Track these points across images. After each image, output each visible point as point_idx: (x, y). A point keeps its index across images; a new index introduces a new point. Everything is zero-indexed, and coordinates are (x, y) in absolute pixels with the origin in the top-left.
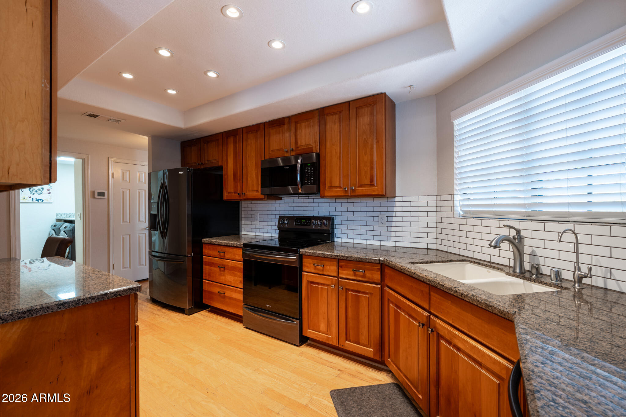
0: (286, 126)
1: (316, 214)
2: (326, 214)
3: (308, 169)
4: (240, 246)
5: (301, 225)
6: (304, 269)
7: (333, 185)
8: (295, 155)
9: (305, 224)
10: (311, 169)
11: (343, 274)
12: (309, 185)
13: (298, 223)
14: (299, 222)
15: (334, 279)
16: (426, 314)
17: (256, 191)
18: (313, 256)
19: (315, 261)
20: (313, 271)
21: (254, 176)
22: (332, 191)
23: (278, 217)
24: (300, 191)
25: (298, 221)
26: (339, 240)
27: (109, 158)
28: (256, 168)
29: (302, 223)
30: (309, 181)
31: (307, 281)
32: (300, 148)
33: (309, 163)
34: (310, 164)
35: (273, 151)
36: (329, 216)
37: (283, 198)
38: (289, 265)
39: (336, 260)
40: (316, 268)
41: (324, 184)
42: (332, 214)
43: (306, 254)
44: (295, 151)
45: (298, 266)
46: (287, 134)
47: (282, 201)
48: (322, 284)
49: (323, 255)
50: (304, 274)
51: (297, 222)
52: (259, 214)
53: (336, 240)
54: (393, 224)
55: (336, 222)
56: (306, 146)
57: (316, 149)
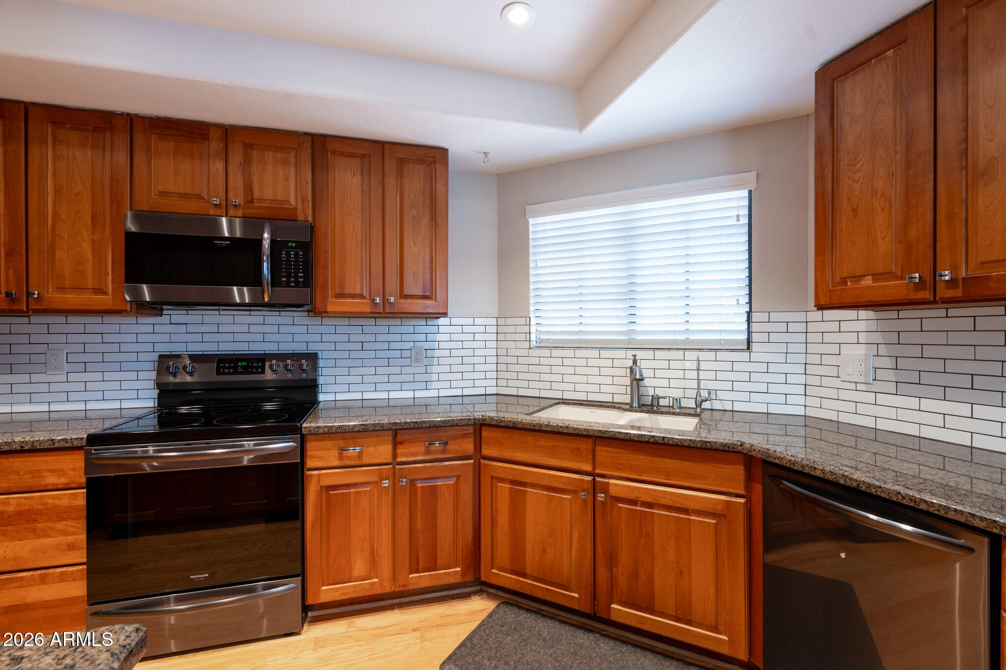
0: (215, 145)
1: (270, 348)
2: (300, 348)
3: (288, 254)
4: (68, 445)
5: (236, 372)
6: (310, 463)
7: (348, 291)
8: (244, 217)
9: (246, 370)
10: (297, 254)
11: (403, 455)
12: (292, 287)
13: (226, 371)
14: (229, 368)
15: (386, 469)
16: (589, 478)
17: (94, 289)
18: (338, 433)
19: (341, 443)
20: (336, 463)
21: (87, 248)
22: (344, 304)
23: (155, 357)
24: (266, 299)
25: (227, 365)
26: (331, 397)
28: (94, 227)
29: (240, 369)
30: (293, 279)
31: (319, 488)
32: (257, 205)
33: (292, 242)
34: (294, 245)
35: (162, 194)
36: (307, 352)
37: (164, 312)
38: (271, 463)
39: (391, 431)
40: (341, 457)
41: (325, 288)
42: (312, 348)
43: (321, 431)
44: (243, 208)
45: (299, 461)
46: (219, 165)
47: (165, 319)
48: (355, 485)
49: (363, 427)
50: (309, 475)
51: (224, 368)
52: (65, 351)
54: (436, 361)
55: (321, 363)
56: (277, 204)
57: (306, 213)
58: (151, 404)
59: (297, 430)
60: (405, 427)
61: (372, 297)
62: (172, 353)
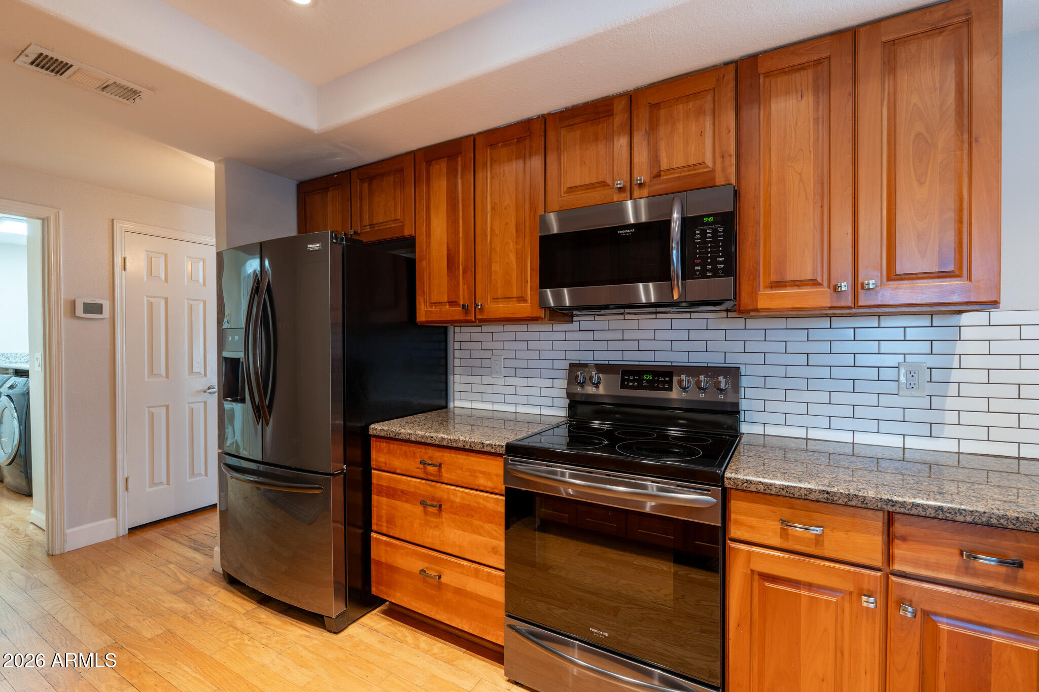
0: (619, 118)
1: (679, 359)
3: (704, 233)
4: (493, 451)
5: (640, 387)
6: (735, 531)
7: (790, 277)
8: (649, 197)
9: (652, 386)
10: (715, 232)
11: (905, 561)
12: (709, 277)
13: (631, 384)
14: (634, 381)
15: (869, 576)
17: (517, 297)
18: (780, 496)
19: (786, 513)
20: (776, 541)
21: (513, 258)
22: (784, 296)
23: (566, 365)
24: (676, 297)
25: (631, 378)
26: (758, 429)
27: (113, 220)
28: (517, 236)
29: (645, 384)
30: (709, 267)
31: (749, 572)
32: (664, 178)
33: (708, 216)
34: (711, 219)
35: (571, 190)
36: (726, 365)
37: (575, 319)
38: (682, 518)
39: (881, 514)
40: (784, 534)
41: (755, 275)
42: (732, 360)
43: (753, 488)
44: (649, 186)
45: (720, 525)
46: (622, 142)
47: (574, 326)
48: (810, 586)
50: (734, 548)
51: (629, 380)
52: (503, 357)
53: (744, 428)
54: (953, 389)
55: (744, 381)
56: (689, 171)
57: (727, 174)
58: (563, 413)
59: (718, 480)
60: (914, 512)
61: (833, 283)
62: (581, 362)
